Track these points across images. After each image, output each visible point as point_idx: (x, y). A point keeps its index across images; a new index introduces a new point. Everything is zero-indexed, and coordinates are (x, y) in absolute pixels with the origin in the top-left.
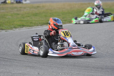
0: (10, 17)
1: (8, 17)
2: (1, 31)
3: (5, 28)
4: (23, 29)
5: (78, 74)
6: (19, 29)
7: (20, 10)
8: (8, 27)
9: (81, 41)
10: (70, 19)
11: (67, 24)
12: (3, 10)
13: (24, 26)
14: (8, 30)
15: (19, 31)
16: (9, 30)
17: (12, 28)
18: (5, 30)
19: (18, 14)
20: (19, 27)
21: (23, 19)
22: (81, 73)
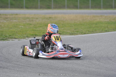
0: (22, 27)
1: (21, 27)
3: (18, 37)
7: (32, 20)
8: (21, 37)
9: (93, 51)
10: (82, 30)
11: (79, 35)
12: (15, 20)
16: (21, 39)
17: (24, 37)
18: (18, 39)
19: (31, 24)
21: (35, 29)
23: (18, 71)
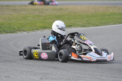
0: (32, 19)
2: (23, 32)
4: (45, 31)
5: (101, 75)
6: (41, 31)
7: (42, 12)
8: (29, 29)
9: (105, 44)
10: (94, 22)
11: (91, 27)
12: (24, 11)
13: (46, 29)
14: (29, 31)
15: (41, 32)
16: (31, 32)
17: (34, 30)
18: (27, 32)
19: (40, 16)
20: (42, 29)
21: (45, 21)
22: (104, 74)
23: (26, 65)
